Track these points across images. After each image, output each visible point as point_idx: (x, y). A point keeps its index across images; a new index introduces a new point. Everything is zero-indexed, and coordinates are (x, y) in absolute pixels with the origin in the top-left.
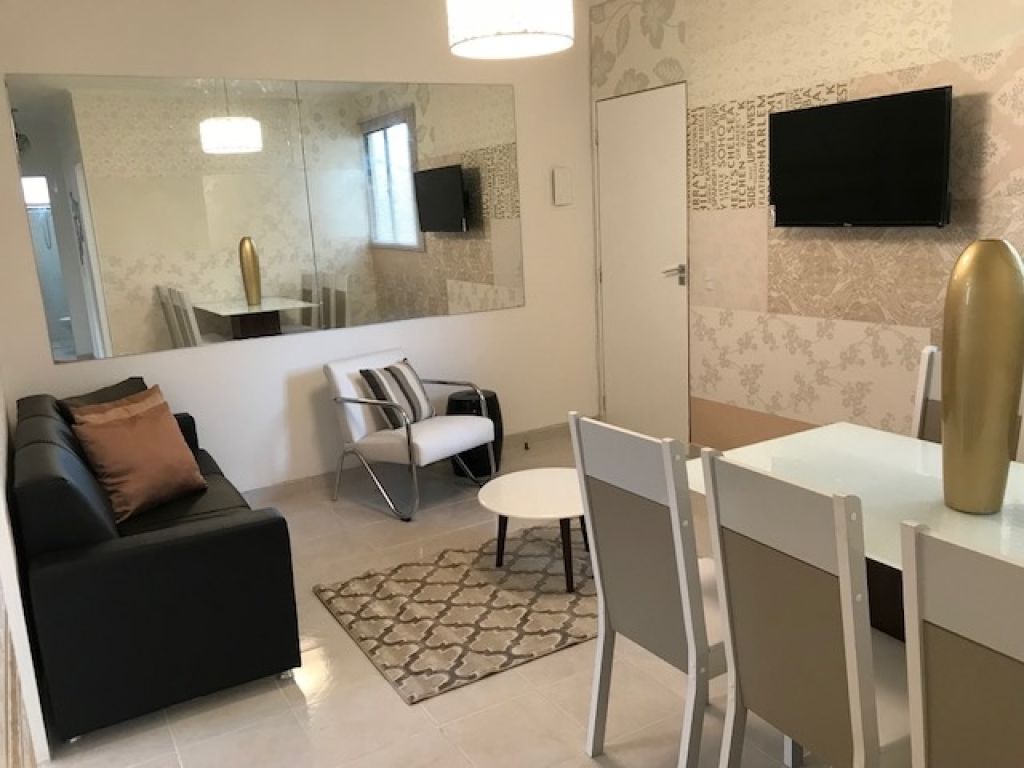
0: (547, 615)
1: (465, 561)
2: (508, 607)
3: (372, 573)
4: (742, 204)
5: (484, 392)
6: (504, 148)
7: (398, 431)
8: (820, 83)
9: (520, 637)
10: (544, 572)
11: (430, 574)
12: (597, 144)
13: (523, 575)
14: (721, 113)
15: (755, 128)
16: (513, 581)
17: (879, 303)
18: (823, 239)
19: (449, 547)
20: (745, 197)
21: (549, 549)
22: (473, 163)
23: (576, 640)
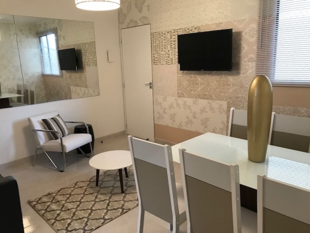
0: (115, 202)
1: (84, 185)
2: (102, 201)
3: (51, 193)
4: (169, 63)
5: (88, 125)
6: (90, 43)
7: (57, 141)
8: (192, 26)
9: (107, 212)
10: (113, 186)
11: (72, 191)
12: (121, 43)
13: (106, 188)
14: (162, 34)
15: (173, 39)
16: (102, 191)
17: (211, 94)
18: (194, 74)
19: (78, 181)
20: (170, 61)
21: (114, 178)
22: (79, 48)
23: (127, 210)
